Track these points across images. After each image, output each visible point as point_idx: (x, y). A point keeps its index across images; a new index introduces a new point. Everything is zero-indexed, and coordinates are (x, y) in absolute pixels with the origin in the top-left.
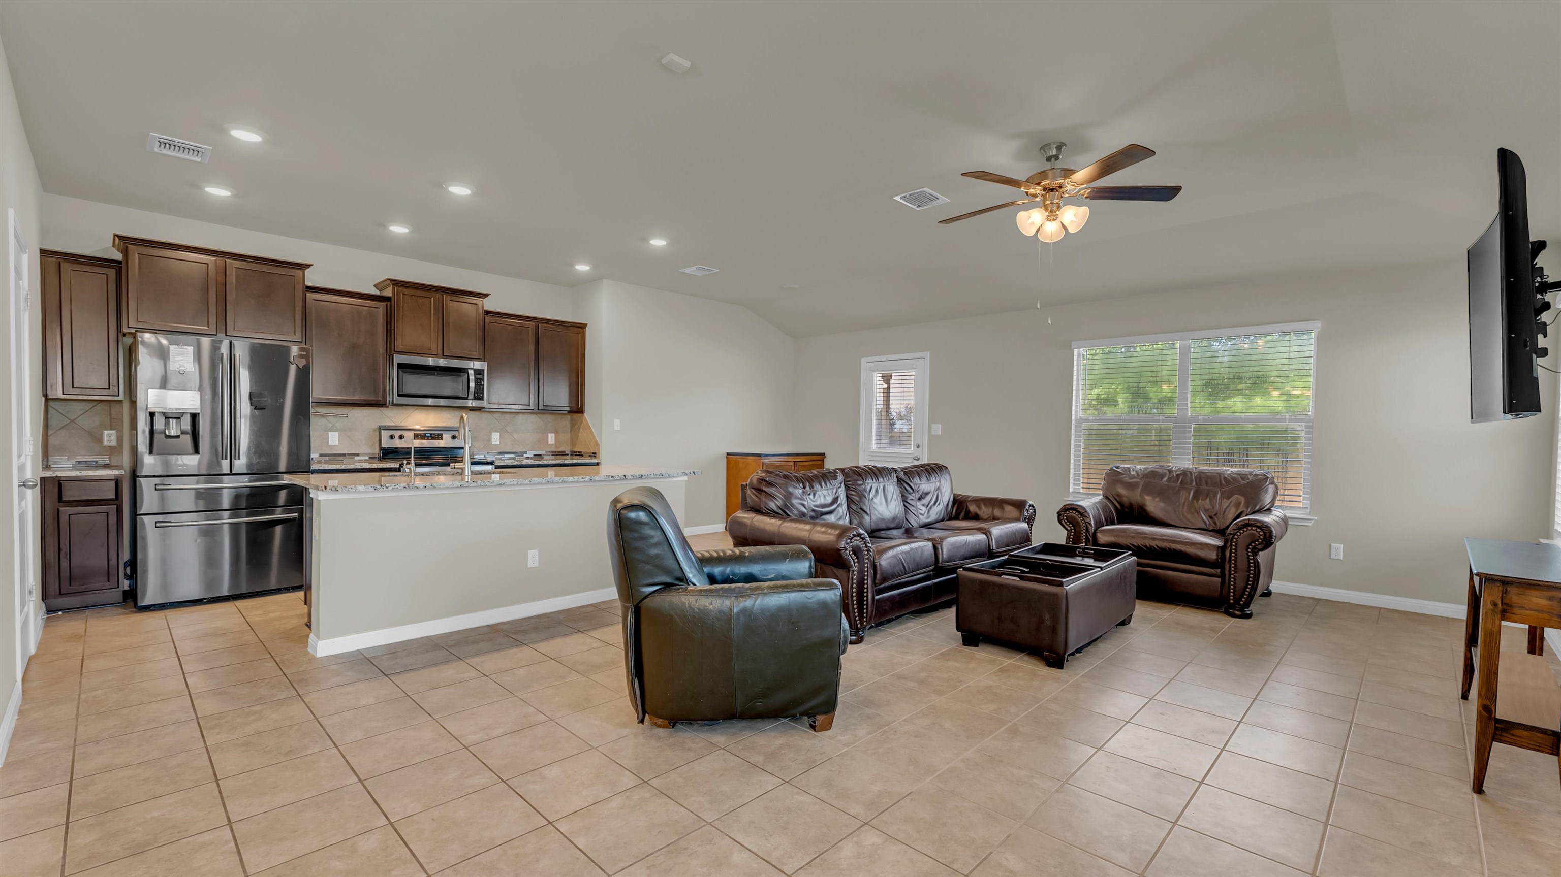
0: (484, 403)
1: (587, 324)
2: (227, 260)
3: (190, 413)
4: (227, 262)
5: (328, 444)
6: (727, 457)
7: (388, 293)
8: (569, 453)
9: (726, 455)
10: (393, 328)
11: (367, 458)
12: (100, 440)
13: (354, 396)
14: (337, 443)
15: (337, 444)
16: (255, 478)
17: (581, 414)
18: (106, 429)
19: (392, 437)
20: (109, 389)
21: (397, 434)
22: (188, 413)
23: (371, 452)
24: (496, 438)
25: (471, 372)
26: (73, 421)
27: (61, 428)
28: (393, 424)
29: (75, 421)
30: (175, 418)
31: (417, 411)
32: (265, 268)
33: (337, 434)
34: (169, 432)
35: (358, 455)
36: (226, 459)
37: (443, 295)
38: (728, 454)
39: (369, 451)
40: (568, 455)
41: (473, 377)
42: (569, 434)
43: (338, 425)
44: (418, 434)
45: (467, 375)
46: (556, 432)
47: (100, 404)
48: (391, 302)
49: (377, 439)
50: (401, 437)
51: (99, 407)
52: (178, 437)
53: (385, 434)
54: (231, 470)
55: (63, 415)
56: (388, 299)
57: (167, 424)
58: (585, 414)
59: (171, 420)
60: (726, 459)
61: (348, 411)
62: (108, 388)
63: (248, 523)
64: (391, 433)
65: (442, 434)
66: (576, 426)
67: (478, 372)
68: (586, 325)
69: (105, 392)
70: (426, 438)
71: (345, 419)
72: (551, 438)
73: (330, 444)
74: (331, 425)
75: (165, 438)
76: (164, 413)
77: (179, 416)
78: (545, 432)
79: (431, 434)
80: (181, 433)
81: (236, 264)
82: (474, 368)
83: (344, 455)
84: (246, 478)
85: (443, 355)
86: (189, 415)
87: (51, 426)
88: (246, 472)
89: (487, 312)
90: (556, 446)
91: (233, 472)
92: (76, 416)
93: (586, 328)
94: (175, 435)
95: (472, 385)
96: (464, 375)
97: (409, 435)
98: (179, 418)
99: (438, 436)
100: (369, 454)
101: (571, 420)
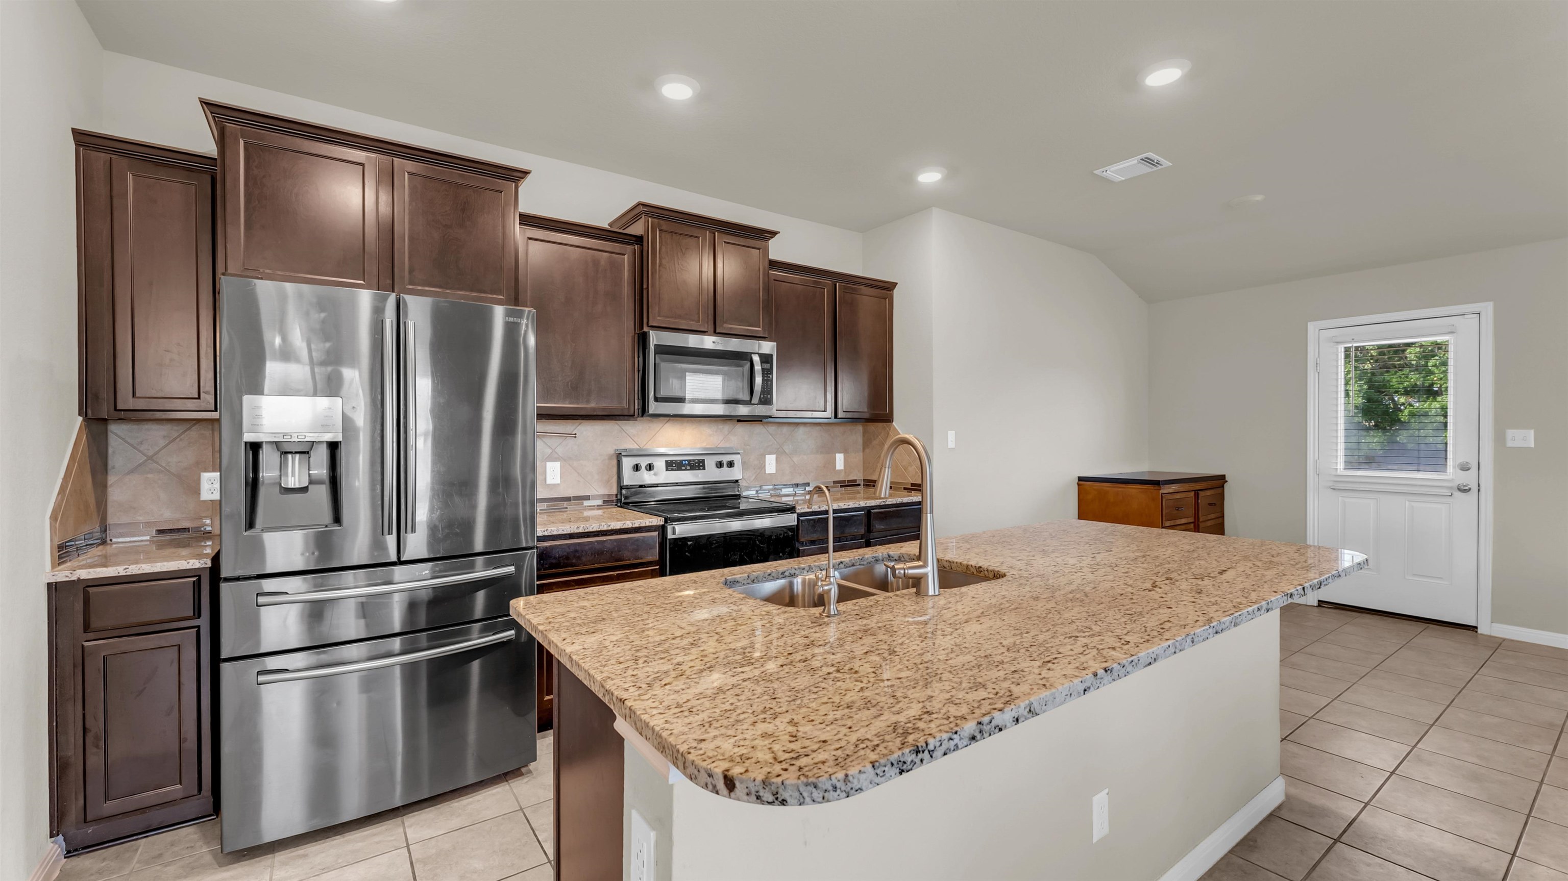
0: (772, 410)
1: (897, 283)
2: (394, 158)
3: (327, 442)
4: (395, 163)
5: (546, 482)
6: (1078, 485)
7: (637, 229)
8: (862, 483)
9: (1077, 481)
10: (645, 286)
11: (600, 502)
12: (196, 490)
13: (588, 402)
14: (557, 481)
15: (559, 482)
16: (442, 567)
17: (885, 424)
18: (206, 470)
19: (637, 468)
20: (199, 398)
21: (644, 462)
22: (322, 442)
23: (607, 492)
24: (771, 464)
25: (756, 358)
26: (150, 458)
27: (132, 472)
28: (636, 447)
29: (154, 458)
30: (296, 453)
31: (667, 424)
32: (455, 175)
33: (557, 465)
34: (287, 482)
35: (587, 498)
36: (390, 533)
37: (714, 234)
38: (1081, 479)
39: (603, 491)
40: (859, 485)
41: (760, 368)
42: (861, 454)
43: (560, 450)
44: (672, 461)
45: (748, 365)
46: (845, 451)
47: (197, 426)
48: (642, 245)
49: (615, 470)
50: (650, 467)
51: (194, 433)
52: (304, 490)
53: (627, 463)
54: (399, 558)
55: (135, 448)
56: (639, 240)
57: (282, 466)
58: (894, 423)
59: (290, 456)
60: (1077, 485)
61: (574, 427)
62: (197, 397)
63: (431, 661)
64: (635, 461)
65: (703, 460)
66: (875, 442)
67: (766, 359)
68: (894, 285)
69: (191, 405)
70: (683, 468)
71: (570, 441)
72: (840, 461)
73: (548, 482)
74: (550, 451)
75: (281, 493)
76: (277, 444)
77: (305, 451)
78: (829, 451)
79: (689, 461)
80: (311, 482)
81: (410, 166)
82: (760, 352)
83: (568, 499)
84: (425, 569)
85: (715, 332)
86: (325, 445)
87: (113, 468)
88: (426, 557)
89: (774, 264)
90: (845, 472)
91: (403, 559)
92: (157, 449)
93: (894, 291)
94: (297, 486)
95: (759, 380)
96: (745, 364)
97: (660, 464)
98: (308, 453)
99: (699, 464)
100: (604, 495)
101: (865, 432)
